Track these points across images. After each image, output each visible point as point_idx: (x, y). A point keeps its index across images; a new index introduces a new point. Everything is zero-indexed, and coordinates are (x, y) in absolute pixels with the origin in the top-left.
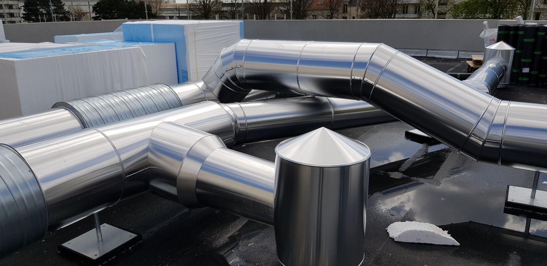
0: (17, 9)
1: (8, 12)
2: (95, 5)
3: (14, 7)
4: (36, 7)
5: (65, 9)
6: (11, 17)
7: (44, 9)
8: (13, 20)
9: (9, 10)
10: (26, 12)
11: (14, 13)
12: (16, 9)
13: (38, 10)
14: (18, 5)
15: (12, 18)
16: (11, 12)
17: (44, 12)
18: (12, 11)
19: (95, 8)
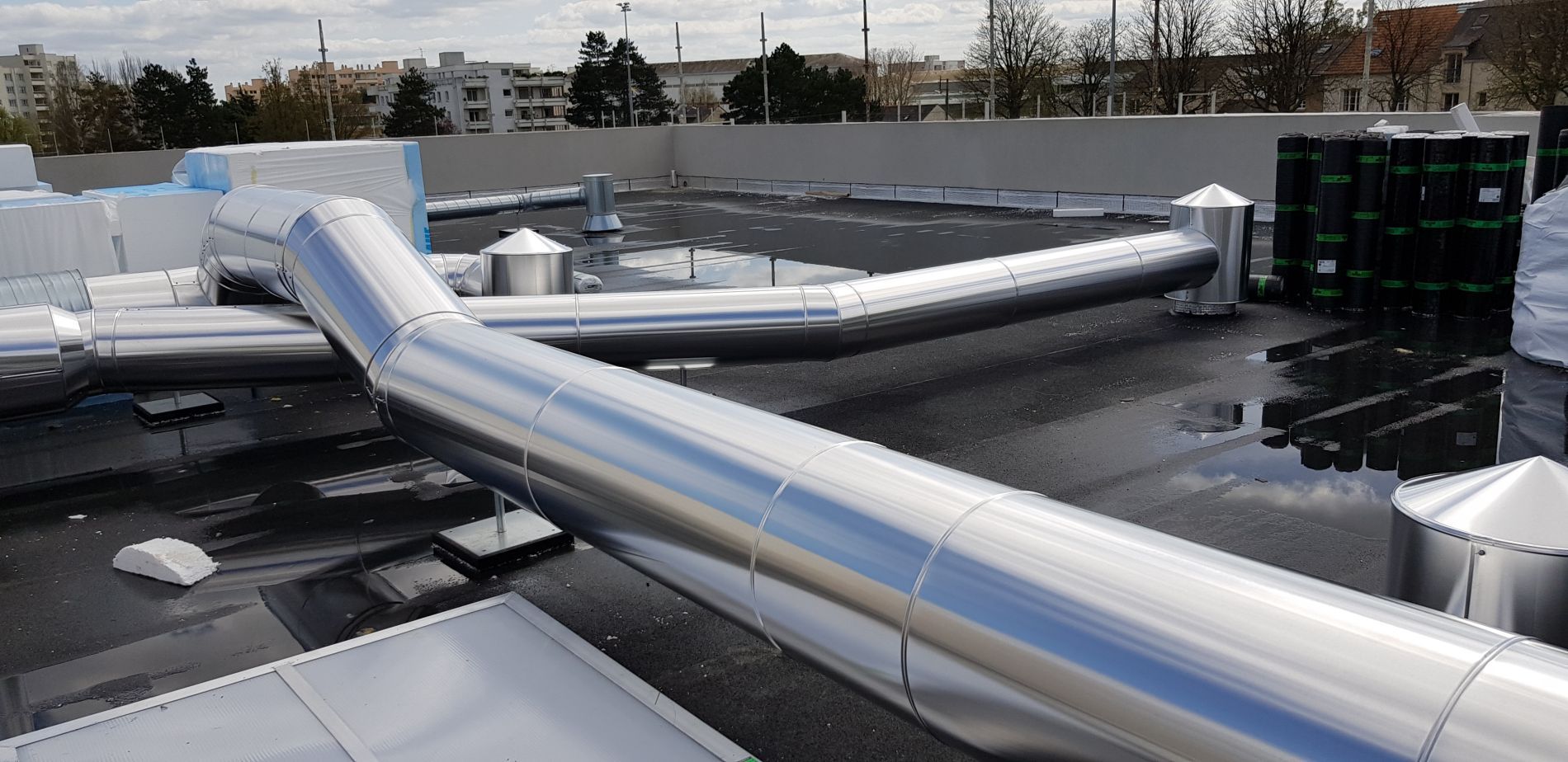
0: (559, 97)
1: (541, 105)
2: (730, 83)
3: (554, 92)
4: (599, 93)
5: (665, 94)
6: (547, 116)
7: (617, 95)
8: (548, 124)
9: (541, 100)
10: (576, 106)
11: (552, 107)
12: (557, 97)
13: (601, 98)
14: (562, 87)
15: (548, 120)
16: (547, 104)
17: (616, 104)
18: (548, 102)
19: (728, 91)
